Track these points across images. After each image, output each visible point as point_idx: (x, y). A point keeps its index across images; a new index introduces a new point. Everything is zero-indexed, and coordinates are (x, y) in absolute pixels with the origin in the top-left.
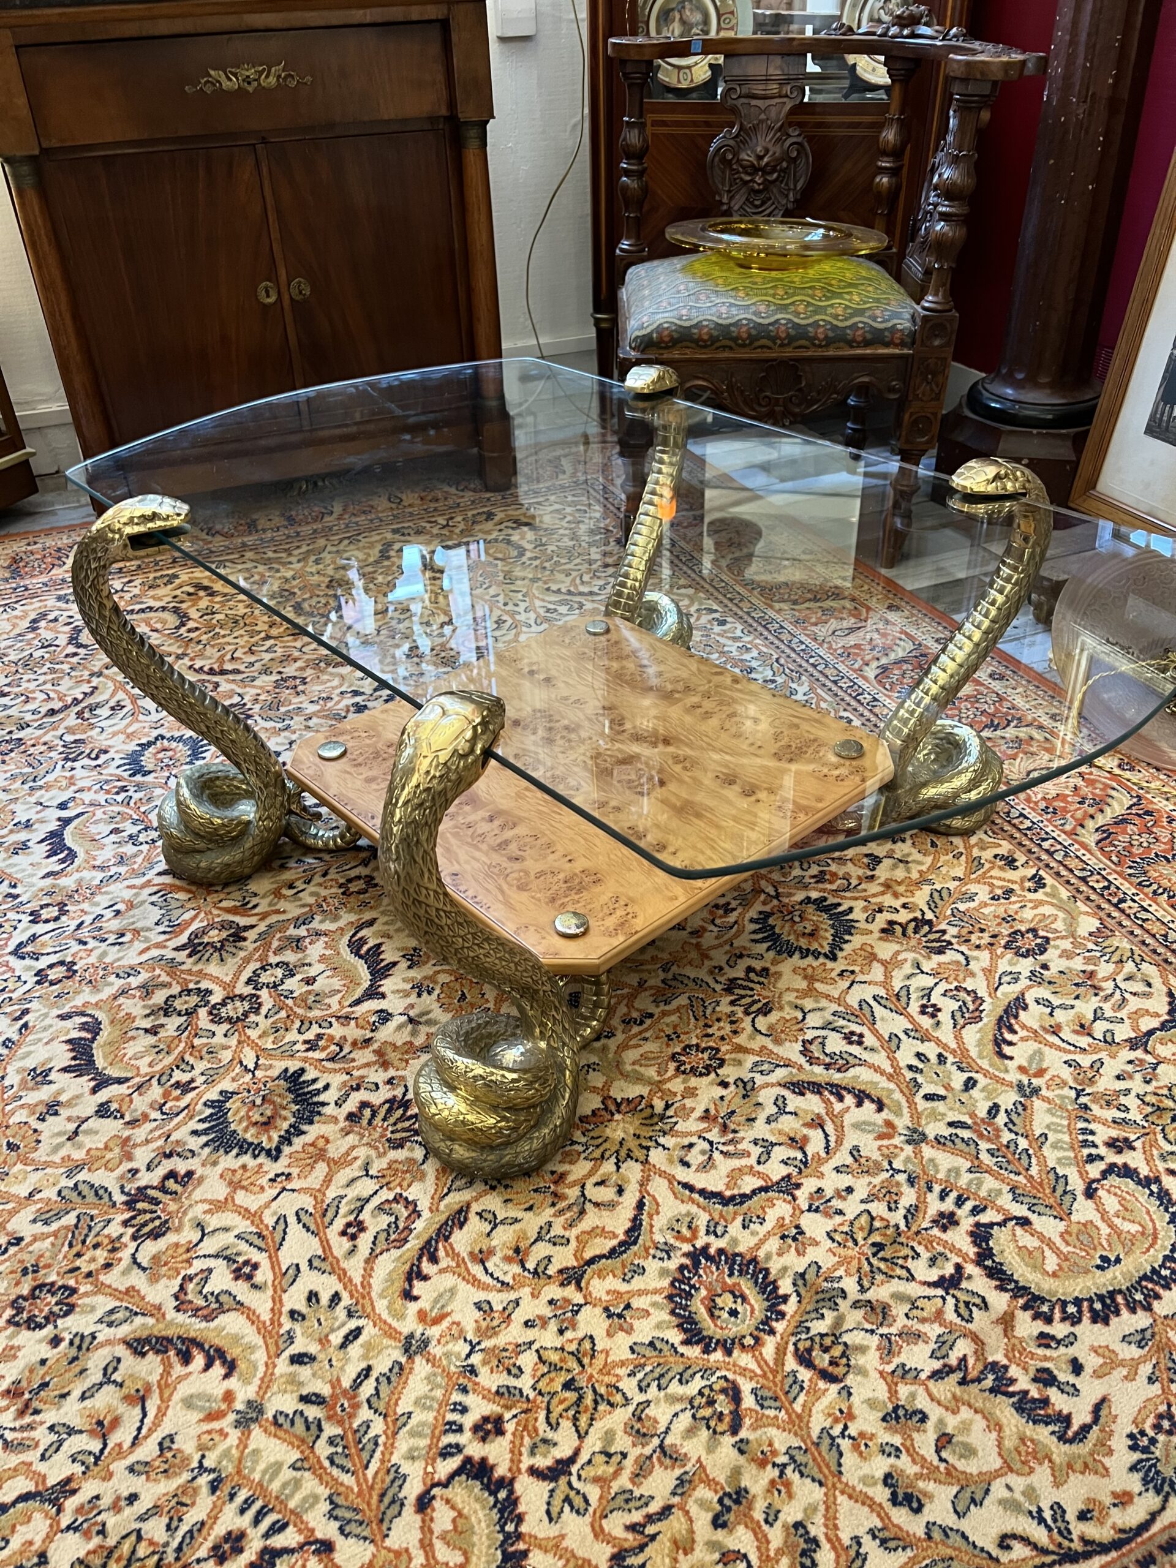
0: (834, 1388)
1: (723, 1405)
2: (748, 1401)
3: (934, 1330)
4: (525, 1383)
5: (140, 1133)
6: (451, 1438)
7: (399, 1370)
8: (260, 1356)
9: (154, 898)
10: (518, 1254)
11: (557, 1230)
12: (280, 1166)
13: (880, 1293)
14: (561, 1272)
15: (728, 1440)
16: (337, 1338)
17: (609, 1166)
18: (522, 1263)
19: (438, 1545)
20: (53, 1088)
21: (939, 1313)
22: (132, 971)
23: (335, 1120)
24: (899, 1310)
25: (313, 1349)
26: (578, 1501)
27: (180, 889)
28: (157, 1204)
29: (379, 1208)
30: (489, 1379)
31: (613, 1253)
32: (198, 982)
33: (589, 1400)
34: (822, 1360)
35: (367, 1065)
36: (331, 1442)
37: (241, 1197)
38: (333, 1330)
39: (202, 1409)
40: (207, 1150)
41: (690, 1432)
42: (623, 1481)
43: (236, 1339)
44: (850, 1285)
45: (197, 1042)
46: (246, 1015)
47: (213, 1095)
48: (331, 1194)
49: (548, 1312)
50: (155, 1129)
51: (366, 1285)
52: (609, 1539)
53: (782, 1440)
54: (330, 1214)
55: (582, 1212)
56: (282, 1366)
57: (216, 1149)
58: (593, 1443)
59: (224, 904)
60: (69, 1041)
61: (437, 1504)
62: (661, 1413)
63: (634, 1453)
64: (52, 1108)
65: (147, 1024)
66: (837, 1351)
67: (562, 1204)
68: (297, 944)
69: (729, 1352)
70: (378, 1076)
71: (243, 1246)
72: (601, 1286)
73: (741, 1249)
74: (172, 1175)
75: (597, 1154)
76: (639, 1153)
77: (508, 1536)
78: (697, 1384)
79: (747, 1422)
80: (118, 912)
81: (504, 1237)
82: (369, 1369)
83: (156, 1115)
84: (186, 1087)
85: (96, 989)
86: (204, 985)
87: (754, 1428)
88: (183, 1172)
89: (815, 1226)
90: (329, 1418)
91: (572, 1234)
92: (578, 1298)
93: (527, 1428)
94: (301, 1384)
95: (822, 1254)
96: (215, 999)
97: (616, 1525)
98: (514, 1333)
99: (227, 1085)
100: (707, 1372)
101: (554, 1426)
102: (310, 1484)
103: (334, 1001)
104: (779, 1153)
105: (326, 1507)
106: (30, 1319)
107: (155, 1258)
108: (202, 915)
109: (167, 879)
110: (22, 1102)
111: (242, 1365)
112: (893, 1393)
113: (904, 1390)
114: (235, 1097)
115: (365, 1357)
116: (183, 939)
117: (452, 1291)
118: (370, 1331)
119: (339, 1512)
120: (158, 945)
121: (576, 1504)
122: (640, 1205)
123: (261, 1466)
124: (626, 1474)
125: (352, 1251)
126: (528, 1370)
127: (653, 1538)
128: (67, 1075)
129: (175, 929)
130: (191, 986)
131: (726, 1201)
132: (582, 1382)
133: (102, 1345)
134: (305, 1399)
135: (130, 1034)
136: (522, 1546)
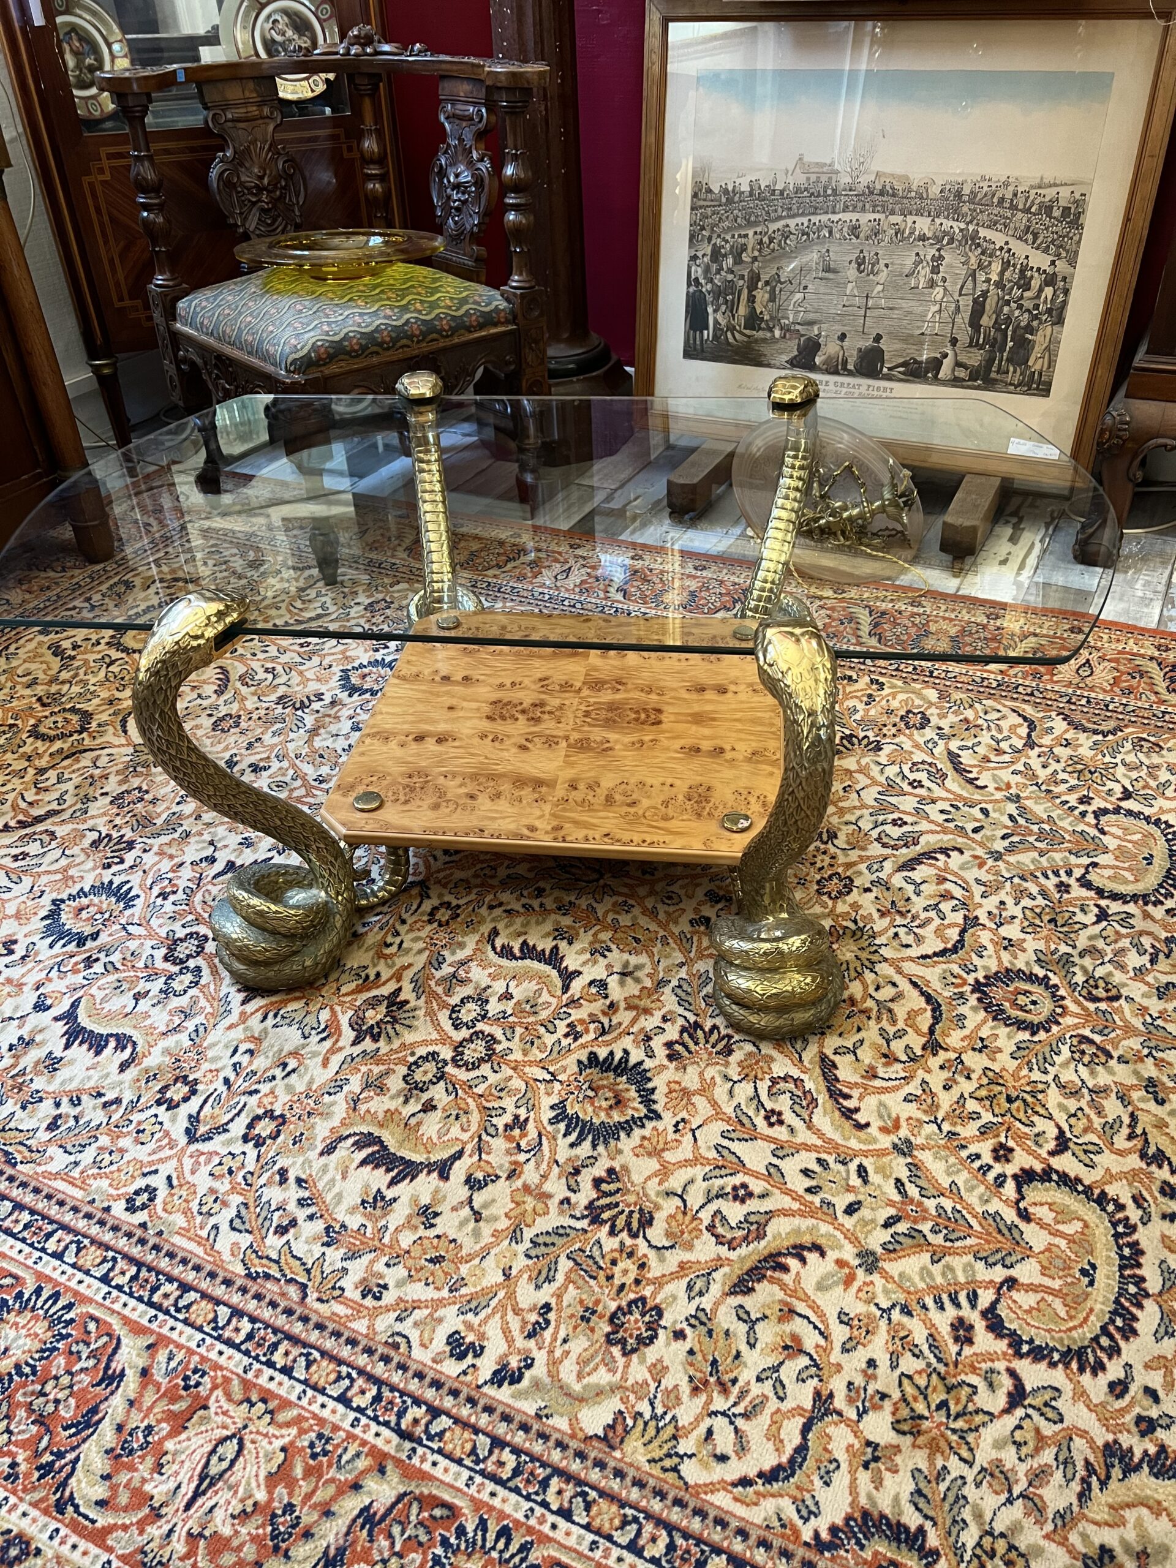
0: (1122, 1001)
1: (1090, 1050)
2: (1097, 1038)
3: (1125, 943)
4: (987, 1117)
5: (530, 1175)
6: (991, 1176)
7: (915, 1167)
8: (825, 1228)
9: (270, 1021)
10: (889, 1058)
11: (891, 1030)
12: (668, 1121)
13: (1082, 942)
14: (924, 1048)
15: (1113, 1063)
16: (855, 1181)
17: (869, 976)
18: (897, 1060)
19: (1061, 1227)
20: (404, 1200)
21: (1117, 933)
22: (337, 1084)
23: (663, 1067)
24: (1100, 944)
25: (851, 1198)
26: (1091, 1148)
27: (285, 1003)
28: (617, 1205)
29: (771, 1094)
30: (969, 1130)
31: (936, 1019)
32: (413, 1054)
33: (1029, 1099)
34: (1100, 993)
35: (634, 1021)
36: (934, 1231)
37: (669, 1156)
38: (847, 1179)
39: (836, 1283)
40: (601, 1148)
41: (1092, 1073)
42: (1097, 1122)
43: (797, 1231)
44: (1064, 949)
45: (479, 1090)
46: (488, 1048)
47: (548, 1114)
48: (729, 1110)
49: (946, 1074)
50: (538, 1165)
51: (830, 1141)
52: (1129, 1151)
53: (1135, 1043)
54: (745, 1120)
55: (890, 1011)
56: (848, 1222)
57: (606, 1143)
58: (1061, 1118)
59: (344, 990)
60: (363, 1163)
61: (1031, 1210)
62: (1068, 1076)
63: (1083, 1104)
64: (427, 1215)
65: (414, 1106)
66: (1101, 983)
67: (874, 1014)
68: (454, 980)
69: (1058, 1023)
70: (651, 1022)
71: (719, 1182)
72: (954, 1039)
73: (994, 969)
74: (597, 1182)
75: (853, 974)
76: (875, 958)
77: (1084, 1192)
78: (1065, 1050)
79: (1109, 1048)
80: (251, 1052)
81: (867, 1055)
82: (898, 1180)
83: (522, 1157)
84: (518, 1123)
85: (326, 1115)
86: (422, 1051)
87: (1116, 1048)
88: (604, 1174)
89: (1012, 931)
90: (915, 1222)
91: (901, 1025)
92: (953, 1056)
93: (1020, 1138)
94: (873, 1221)
95: (1032, 944)
96: (447, 1053)
97: (1121, 1142)
98: (946, 1100)
99: (547, 1102)
100: (1061, 1039)
101: (1032, 1125)
102: (957, 1263)
103: (545, 997)
104: (945, 907)
105: (980, 1265)
106: (639, 1338)
107: (668, 1234)
108: (338, 1009)
109: (258, 1003)
110: (392, 1228)
111: (821, 1241)
112: (1148, 984)
113: (1149, 979)
114: (568, 1104)
115: (886, 1177)
116: (349, 1035)
117: (881, 1104)
118: (866, 1163)
119: (991, 1260)
120: (333, 1051)
121: (1090, 1151)
122: (915, 985)
123: (917, 1279)
124: (1093, 1116)
125: (792, 1130)
126: (979, 1109)
127: (1144, 1133)
128: (402, 1185)
129: (330, 1031)
130: (411, 1059)
131: (955, 950)
132: (1014, 1094)
133: (715, 1310)
134: (886, 1225)
135: (413, 1121)
136: (1097, 1192)
